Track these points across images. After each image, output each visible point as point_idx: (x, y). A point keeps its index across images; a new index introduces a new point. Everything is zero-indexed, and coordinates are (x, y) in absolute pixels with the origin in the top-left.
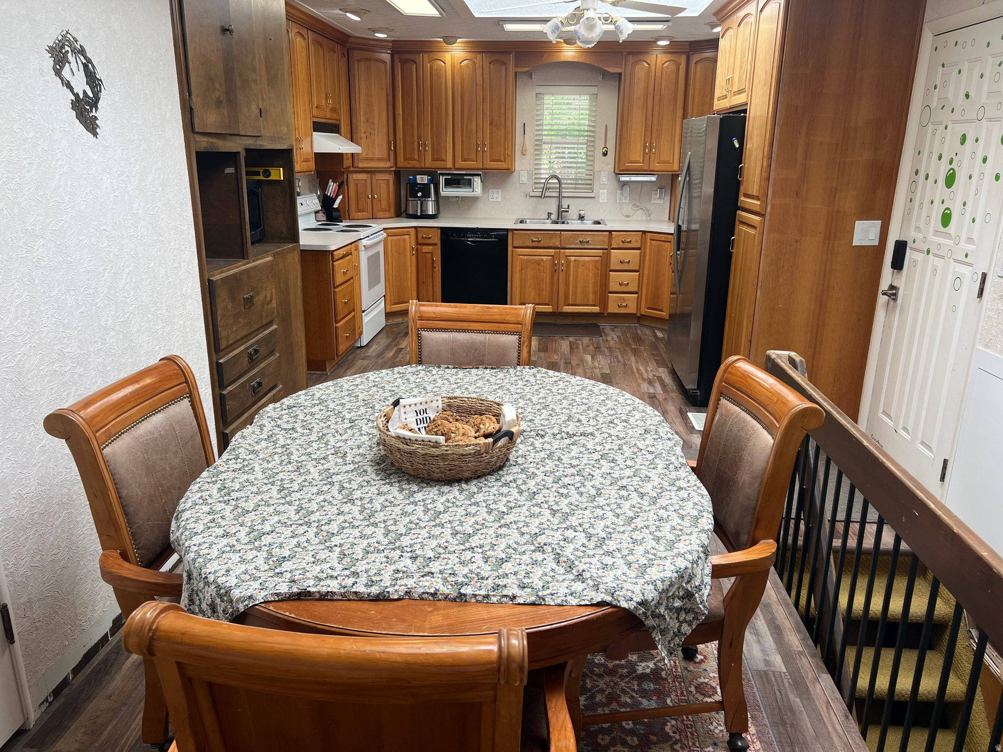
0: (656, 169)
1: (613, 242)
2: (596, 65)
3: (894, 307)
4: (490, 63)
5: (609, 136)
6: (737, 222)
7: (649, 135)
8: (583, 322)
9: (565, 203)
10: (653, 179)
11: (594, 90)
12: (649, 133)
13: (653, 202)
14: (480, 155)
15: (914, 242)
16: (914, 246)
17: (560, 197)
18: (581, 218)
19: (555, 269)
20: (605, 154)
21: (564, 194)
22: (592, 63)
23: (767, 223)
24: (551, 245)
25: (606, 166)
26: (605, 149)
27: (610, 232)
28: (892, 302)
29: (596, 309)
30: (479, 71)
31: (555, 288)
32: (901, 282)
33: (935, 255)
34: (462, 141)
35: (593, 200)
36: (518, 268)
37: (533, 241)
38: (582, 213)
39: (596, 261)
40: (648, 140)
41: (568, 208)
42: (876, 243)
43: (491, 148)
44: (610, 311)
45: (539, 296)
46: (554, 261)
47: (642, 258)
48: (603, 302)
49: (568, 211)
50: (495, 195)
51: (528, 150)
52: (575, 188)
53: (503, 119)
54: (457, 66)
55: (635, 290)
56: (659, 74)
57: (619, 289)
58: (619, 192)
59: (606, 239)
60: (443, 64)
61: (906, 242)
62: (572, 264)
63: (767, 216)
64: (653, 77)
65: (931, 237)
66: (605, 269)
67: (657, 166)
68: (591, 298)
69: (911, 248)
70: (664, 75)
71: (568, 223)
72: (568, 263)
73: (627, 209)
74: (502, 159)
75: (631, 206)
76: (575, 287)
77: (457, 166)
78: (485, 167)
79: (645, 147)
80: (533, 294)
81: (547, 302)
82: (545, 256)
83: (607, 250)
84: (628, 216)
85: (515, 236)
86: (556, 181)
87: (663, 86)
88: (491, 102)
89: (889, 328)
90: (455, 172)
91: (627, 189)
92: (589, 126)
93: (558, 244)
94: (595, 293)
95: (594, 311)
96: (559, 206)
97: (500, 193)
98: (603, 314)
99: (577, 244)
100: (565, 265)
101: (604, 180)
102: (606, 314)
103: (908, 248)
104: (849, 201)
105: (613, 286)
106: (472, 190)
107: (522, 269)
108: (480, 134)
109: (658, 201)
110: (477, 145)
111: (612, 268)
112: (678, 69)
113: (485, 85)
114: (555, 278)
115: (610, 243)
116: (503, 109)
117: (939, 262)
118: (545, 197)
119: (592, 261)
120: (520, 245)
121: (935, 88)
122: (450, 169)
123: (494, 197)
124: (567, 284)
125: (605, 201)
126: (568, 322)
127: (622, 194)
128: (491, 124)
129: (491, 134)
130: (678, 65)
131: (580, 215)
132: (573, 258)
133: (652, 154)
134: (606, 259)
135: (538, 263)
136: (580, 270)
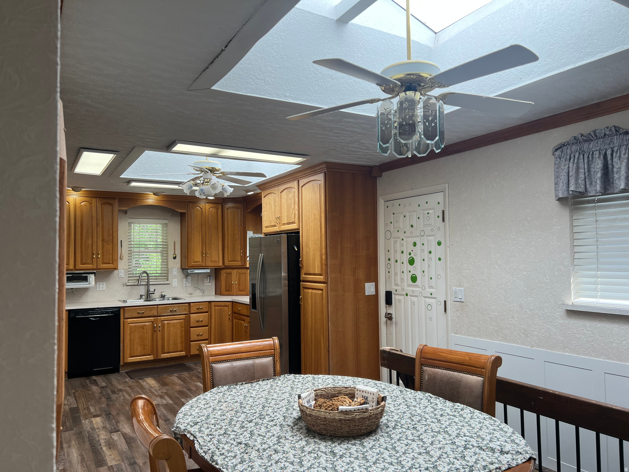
0: (209, 265)
1: (191, 309)
2: (170, 207)
3: (391, 324)
4: (102, 204)
5: (176, 247)
6: (301, 288)
7: (205, 246)
8: (173, 363)
9: (152, 289)
10: (208, 271)
11: (166, 221)
12: (204, 246)
13: (205, 284)
14: (94, 260)
15: (396, 291)
16: (396, 293)
17: (148, 285)
18: (163, 297)
19: (154, 330)
20: (175, 258)
21: (151, 283)
22: (168, 206)
23: (329, 287)
24: (151, 314)
25: (175, 266)
26: (174, 255)
27: (189, 303)
28: (389, 322)
29: (183, 353)
30: (94, 209)
31: (155, 343)
32: (392, 310)
33: (411, 296)
34: (81, 252)
35: (168, 285)
36: (128, 332)
37: (138, 313)
38: (163, 294)
39: (181, 322)
40: (204, 249)
41: (154, 291)
42: (374, 293)
43: (103, 255)
44: (192, 353)
45: (144, 349)
46: (153, 325)
47: (210, 317)
48: (187, 348)
49: (154, 293)
50: (101, 286)
51: (124, 256)
52: (156, 279)
53: (111, 238)
54: (78, 205)
55: (207, 338)
56: (207, 214)
57: (197, 338)
58: (184, 280)
59: (187, 308)
60: (68, 203)
61: (391, 292)
62: (166, 326)
63: (329, 283)
64: (204, 215)
65: (406, 288)
66: (187, 326)
67: (209, 264)
68: (179, 347)
69: (395, 294)
70: (210, 215)
71: (155, 300)
72: (163, 325)
73: (190, 290)
74: (111, 262)
75: (192, 288)
76: (169, 341)
77: (77, 268)
78: (98, 267)
79: (202, 253)
80: (139, 349)
81: (150, 353)
82: (146, 322)
83: (188, 315)
84: (191, 294)
85: (126, 311)
86: (145, 275)
87: (210, 220)
88: (103, 227)
89: (391, 334)
90: (76, 272)
91: (189, 278)
92: (163, 242)
93: (156, 314)
94: (182, 343)
95: (182, 355)
96: (148, 290)
97: (105, 285)
98: (187, 356)
99: (168, 313)
100: (161, 327)
101: (175, 273)
102: (189, 356)
103: (393, 295)
104: (361, 275)
105: (194, 337)
106: (88, 283)
107: (131, 333)
108: (95, 247)
109: (208, 284)
110: (93, 254)
111: (191, 326)
112: (217, 212)
113: (98, 217)
114: (155, 336)
115: (190, 311)
116: (111, 232)
117: (414, 299)
118: (140, 285)
119: (179, 323)
120: (129, 317)
121: (391, 223)
122: (72, 270)
123: (100, 287)
124: (163, 339)
125: (176, 286)
126: (164, 365)
127: (186, 281)
128: (103, 240)
129: (103, 247)
130: (217, 209)
131: (162, 295)
132: (166, 322)
133: (207, 257)
134: (187, 320)
135: (143, 327)
136: (172, 329)
